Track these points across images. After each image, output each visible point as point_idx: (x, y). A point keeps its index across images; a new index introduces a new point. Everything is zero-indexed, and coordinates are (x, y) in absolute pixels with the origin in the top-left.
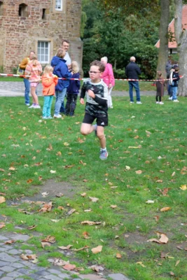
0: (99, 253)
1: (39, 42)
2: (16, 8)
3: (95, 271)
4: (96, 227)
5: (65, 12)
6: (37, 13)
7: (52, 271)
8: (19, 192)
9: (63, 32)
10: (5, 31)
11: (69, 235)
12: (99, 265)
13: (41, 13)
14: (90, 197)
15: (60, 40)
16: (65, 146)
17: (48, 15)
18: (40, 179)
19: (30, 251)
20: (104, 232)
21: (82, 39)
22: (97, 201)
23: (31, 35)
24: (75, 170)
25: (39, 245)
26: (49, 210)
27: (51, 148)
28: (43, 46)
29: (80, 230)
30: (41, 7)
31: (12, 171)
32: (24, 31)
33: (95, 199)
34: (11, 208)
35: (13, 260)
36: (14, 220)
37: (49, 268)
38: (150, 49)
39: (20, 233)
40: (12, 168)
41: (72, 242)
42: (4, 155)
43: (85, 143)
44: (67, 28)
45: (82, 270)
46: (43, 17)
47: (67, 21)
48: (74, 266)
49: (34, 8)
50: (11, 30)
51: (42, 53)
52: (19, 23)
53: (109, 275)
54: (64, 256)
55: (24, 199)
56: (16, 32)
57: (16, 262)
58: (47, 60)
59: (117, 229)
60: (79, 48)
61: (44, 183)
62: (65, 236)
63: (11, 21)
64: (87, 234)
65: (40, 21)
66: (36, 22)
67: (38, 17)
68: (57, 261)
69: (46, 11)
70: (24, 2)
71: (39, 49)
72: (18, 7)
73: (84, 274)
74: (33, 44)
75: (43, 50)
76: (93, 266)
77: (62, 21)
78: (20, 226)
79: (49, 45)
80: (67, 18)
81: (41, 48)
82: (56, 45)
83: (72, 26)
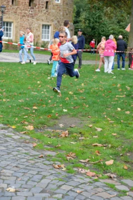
0: (111, 165)
1: (43, 25)
2: (27, 0)
3: (111, 177)
4: (104, 148)
5: (62, 4)
6: (43, 5)
7: (78, 176)
8: (42, 123)
9: (60, 19)
10: (19, 17)
11: (85, 153)
12: (112, 173)
13: (45, 5)
14: (96, 128)
15: (58, 24)
16: (70, 94)
17: (50, 6)
18: (57, 115)
19: (59, 163)
20: (111, 151)
21: (74, 24)
22: (101, 131)
23: (38, 20)
24: (81, 110)
25: (65, 159)
26: (67, 135)
27: (61, 95)
28: (46, 28)
29: (93, 150)
31: (35, 109)
32: (33, 17)
33: (99, 130)
34: (39, 134)
35: (48, 168)
36: (43, 141)
37: (75, 174)
38: (122, 32)
39: (49, 150)
40: (35, 108)
41: (89, 158)
42: (27, 99)
43: (85, 93)
44: (63, 15)
45: (101, 176)
46: (46, 8)
47: (64, 11)
48: (94, 174)
49: (40, 1)
50: (23, 16)
51: (45, 33)
52: (29, 11)
53: (122, 181)
54: (85, 166)
55: (47, 128)
56: (27, 18)
57: (50, 169)
58: (48, 38)
59: (120, 149)
60: (72, 30)
61: (59, 118)
62: (83, 153)
63: (24, 10)
64: (99, 152)
65: (44, 10)
67: (43, 7)
68: (80, 170)
69: (48, 3)
71: (43, 31)
73: (103, 179)
74: (39, 27)
75: (45, 31)
76: (108, 174)
77: (60, 10)
78: (48, 146)
79: (50, 27)
80: (63, 8)
81: (44, 30)
82: (55, 28)
83: (67, 14)
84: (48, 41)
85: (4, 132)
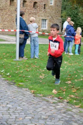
1: (42, 19)
2: (32, 4)
5: (54, 6)
6: (42, 6)
9: (53, 15)
10: (27, 14)
13: (44, 6)
15: (52, 19)
17: (47, 7)
23: (39, 16)
30: (44, 3)
32: (36, 14)
44: (55, 13)
46: (44, 8)
47: (55, 10)
49: (40, 4)
50: (30, 14)
52: (34, 11)
56: (32, 15)
58: (45, 28)
60: (60, 22)
63: (30, 10)
65: (43, 10)
66: (41, 10)
67: (42, 8)
69: (46, 5)
70: (36, 1)
72: (33, 3)
74: (40, 20)
77: (53, 10)
79: (47, 21)
80: (55, 8)
81: (43, 22)
82: (50, 21)
83: (57, 12)
84: (45, 30)
85: (62, 105)
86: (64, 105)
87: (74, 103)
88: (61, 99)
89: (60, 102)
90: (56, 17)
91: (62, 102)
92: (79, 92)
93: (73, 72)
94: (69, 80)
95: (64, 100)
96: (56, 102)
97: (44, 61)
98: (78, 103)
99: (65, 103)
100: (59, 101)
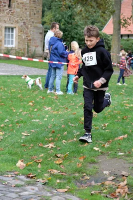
1: (6, 28)
5: (28, 2)
6: (4, 3)
9: (27, 20)
13: (7, 4)
15: (24, 26)
17: (14, 4)
21: (43, 25)
28: (9, 31)
44: (30, 16)
46: (9, 6)
47: (31, 10)
58: (12, 44)
60: (41, 33)
65: (7, 10)
67: (5, 6)
69: (12, 0)
71: (5, 35)
74: (1, 30)
77: (26, 9)
79: (14, 30)
80: (30, 7)
81: (7, 33)
82: (21, 31)
83: (35, 14)
84: (12, 47)
85: (33, 189)
86: (36, 189)
87: (56, 184)
88: (32, 177)
89: (29, 184)
90: (33, 22)
91: (33, 185)
92: (68, 163)
93: (60, 126)
94: (50, 142)
95: (38, 180)
96: (23, 183)
97: (5, 107)
98: (65, 183)
99: (39, 184)
100: (27, 182)
